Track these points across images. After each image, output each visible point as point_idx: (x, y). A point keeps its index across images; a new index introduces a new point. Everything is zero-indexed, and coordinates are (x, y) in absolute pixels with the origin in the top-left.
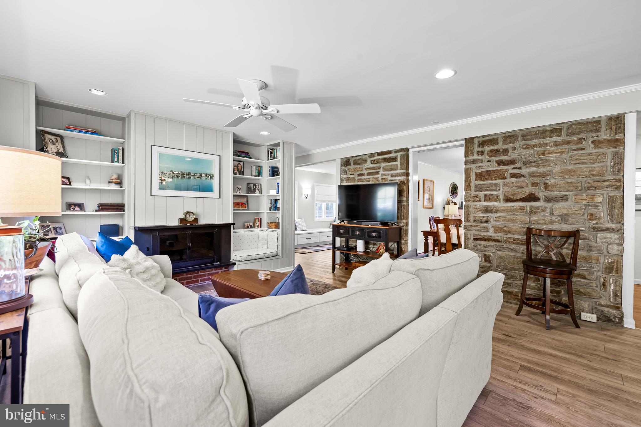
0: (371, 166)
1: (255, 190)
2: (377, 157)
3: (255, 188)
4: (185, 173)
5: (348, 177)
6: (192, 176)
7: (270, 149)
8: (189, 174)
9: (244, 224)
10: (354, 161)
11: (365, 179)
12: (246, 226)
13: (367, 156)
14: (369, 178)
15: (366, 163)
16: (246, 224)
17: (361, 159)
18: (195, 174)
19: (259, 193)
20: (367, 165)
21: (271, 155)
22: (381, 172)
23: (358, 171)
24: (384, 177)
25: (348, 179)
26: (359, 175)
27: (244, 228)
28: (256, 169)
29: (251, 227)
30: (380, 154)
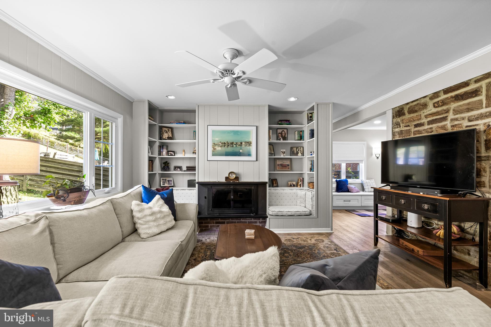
0: (434, 110)
1: (297, 153)
2: (443, 97)
3: (297, 151)
4: (230, 143)
5: (401, 131)
6: (235, 144)
7: (309, 113)
8: (232, 143)
9: (288, 183)
10: (409, 108)
11: (424, 130)
12: (289, 185)
13: (427, 99)
14: (431, 128)
15: (426, 108)
16: (289, 183)
17: (418, 104)
18: (237, 143)
19: (301, 155)
20: (428, 111)
21: (310, 119)
22: (451, 116)
23: (414, 121)
24: (456, 123)
25: (401, 133)
26: (416, 126)
27: (288, 186)
28: (298, 134)
29: (294, 186)
30: (446, 91)
